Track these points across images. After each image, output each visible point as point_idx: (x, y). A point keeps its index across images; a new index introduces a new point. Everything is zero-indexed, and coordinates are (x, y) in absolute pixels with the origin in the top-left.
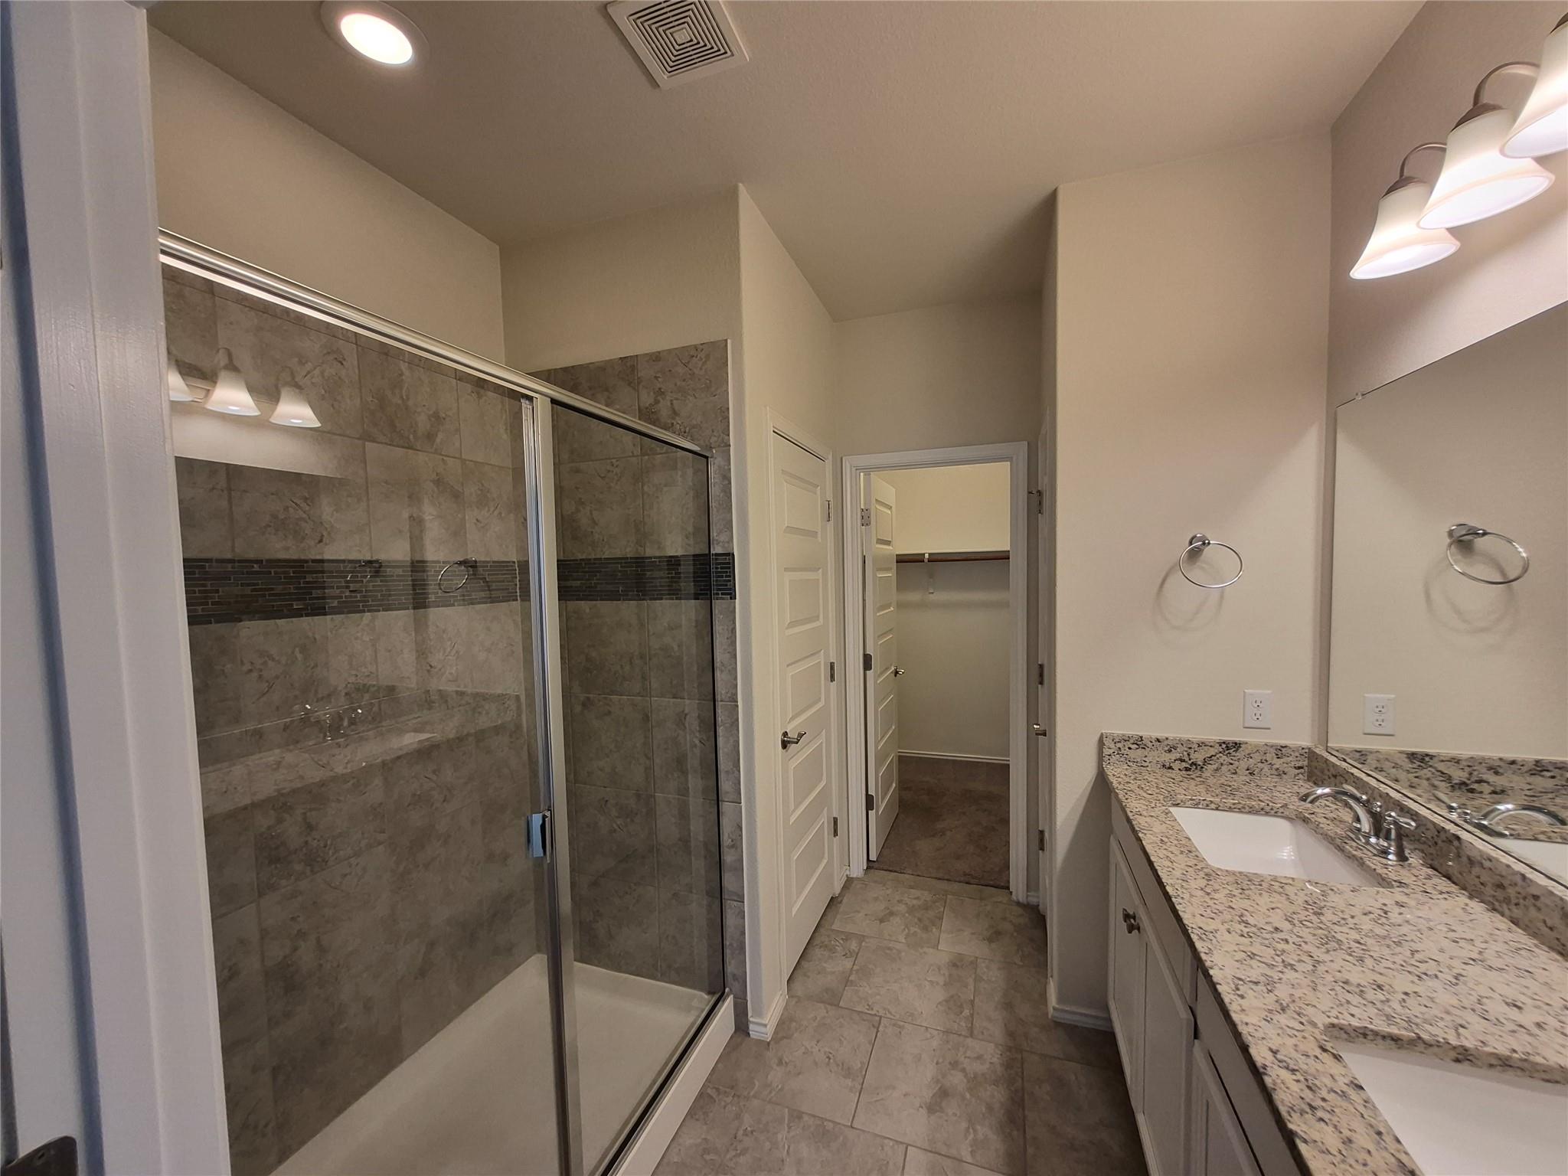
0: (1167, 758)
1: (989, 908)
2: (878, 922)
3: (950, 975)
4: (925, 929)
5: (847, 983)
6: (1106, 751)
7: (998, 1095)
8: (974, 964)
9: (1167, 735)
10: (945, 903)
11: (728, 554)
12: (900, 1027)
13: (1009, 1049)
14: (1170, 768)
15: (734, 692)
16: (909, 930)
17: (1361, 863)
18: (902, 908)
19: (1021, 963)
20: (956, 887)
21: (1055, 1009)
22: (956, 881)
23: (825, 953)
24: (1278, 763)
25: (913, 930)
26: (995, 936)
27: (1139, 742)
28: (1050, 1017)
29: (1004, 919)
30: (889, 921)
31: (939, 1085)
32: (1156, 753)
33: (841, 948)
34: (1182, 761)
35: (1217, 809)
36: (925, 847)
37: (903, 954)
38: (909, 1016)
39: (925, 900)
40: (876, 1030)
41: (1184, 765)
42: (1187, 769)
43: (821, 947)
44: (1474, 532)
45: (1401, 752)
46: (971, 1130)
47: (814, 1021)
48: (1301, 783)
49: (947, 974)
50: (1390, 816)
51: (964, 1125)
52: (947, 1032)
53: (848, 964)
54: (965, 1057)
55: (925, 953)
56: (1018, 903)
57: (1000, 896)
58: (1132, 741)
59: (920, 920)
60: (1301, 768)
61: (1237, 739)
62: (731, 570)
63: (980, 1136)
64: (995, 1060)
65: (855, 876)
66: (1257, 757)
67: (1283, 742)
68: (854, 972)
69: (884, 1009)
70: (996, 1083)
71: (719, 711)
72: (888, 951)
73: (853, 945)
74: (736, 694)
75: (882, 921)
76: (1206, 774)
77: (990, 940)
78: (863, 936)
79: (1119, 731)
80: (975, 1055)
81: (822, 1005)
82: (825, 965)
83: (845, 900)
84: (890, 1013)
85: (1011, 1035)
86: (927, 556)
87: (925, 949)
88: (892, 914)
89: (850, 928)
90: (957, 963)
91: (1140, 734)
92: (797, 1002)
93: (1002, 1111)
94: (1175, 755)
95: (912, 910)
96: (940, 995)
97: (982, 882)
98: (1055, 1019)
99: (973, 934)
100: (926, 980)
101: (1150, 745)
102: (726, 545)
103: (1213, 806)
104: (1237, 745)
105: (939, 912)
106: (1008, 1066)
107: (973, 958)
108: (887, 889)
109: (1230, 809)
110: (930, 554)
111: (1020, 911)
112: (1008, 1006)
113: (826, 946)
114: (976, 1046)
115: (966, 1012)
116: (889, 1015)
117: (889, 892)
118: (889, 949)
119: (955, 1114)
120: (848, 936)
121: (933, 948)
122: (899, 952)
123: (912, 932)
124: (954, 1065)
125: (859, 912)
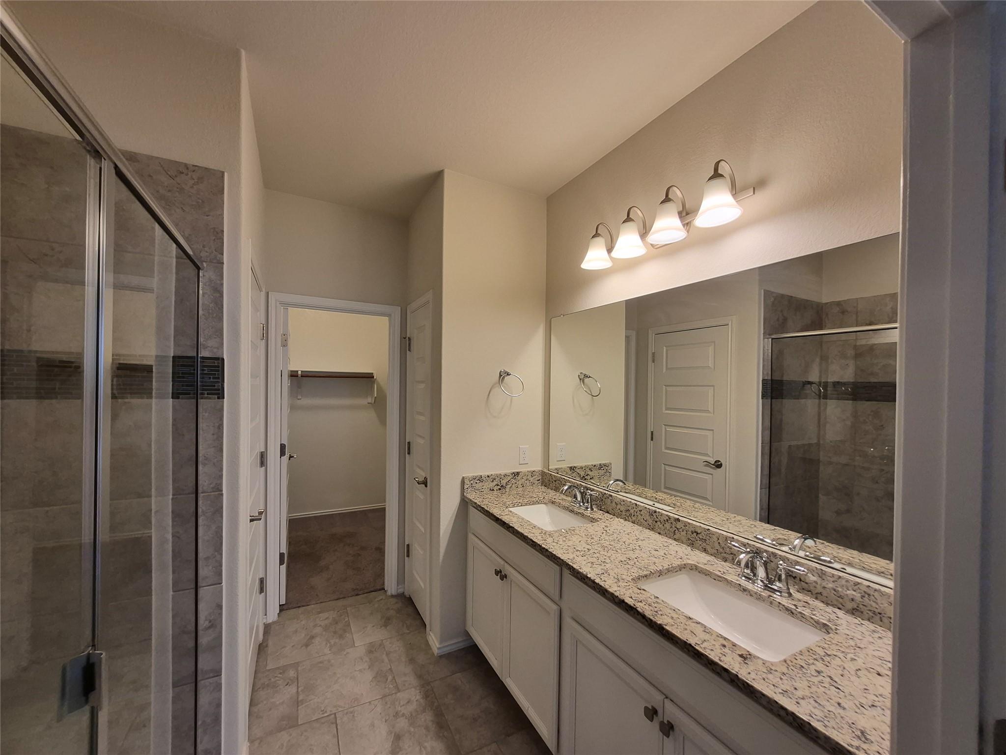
0: (492, 485)
1: (376, 606)
2: (304, 647)
3: (370, 659)
4: (341, 637)
5: (298, 704)
6: (466, 487)
7: (427, 718)
8: (381, 645)
9: (491, 473)
10: (348, 613)
11: (217, 359)
12: (351, 712)
13: (423, 686)
14: (493, 490)
15: (219, 482)
16: (330, 643)
17: (583, 515)
18: (318, 630)
19: (408, 632)
20: (351, 600)
21: (439, 649)
22: (348, 597)
23: (269, 691)
24: (531, 479)
25: (332, 642)
26: (387, 622)
27: (480, 479)
28: (436, 655)
29: (388, 609)
30: (313, 643)
31: (393, 734)
32: (487, 484)
33: (282, 680)
34: (498, 485)
35: (521, 506)
36: (318, 581)
37: (333, 661)
38: (354, 701)
39: (333, 618)
40: (335, 725)
41: (499, 487)
42: (500, 489)
43: (263, 688)
44: (586, 376)
45: (568, 467)
46: (423, 749)
47: (282, 748)
48: (540, 487)
49: (368, 660)
50: (588, 492)
51: (418, 749)
52: (384, 696)
53: (293, 690)
54: (401, 707)
55: (348, 653)
56: (392, 596)
57: (380, 596)
58: (477, 479)
59: (335, 632)
60: (539, 480)
61: (517, 471)
62: (220, 373)
63: (429, 749)
64: (418, 697)
65: (271, 621)
66: (525, 478)
67: (533, 469)
68: (301, 693)
69: (335, 707)
70: (424, 711)
71: (200, 503)
72: (321, 665)
73: (292, 673)
74: (221, 484)
75: (307, 645)
76: (507, 490)
77: (386, 625)
78: (298, 663)
79: (471, 475)
80: (406, 701)
81: (282, 733)
82: (273, 700)
83: (270, 643)
84: (340, 706)
85: (420, 677)
86: (300, 373)
87: (348, 650)
88: (312, 637)
89: (282, 662)
90: (371, 649)
91: (481, 474)
92: (259, 744)
93: (434, 726)
94: (495, 483)
95: (326, 628)
96: (369, 676)
97: (366, 591)
98: (439, 655)
99: (373, 626)
100: (355, 671)
101: (485, 479)
102: (215, 350)
103: (520, 504)
104: (518, 473)
105: (346, 621)
106: (426, 696)
107: (380, 642)
108: (301, 621)
109: (526, 505)
110: (302, 371)
111: (394, 600)
112: (412, 661)
113: (268, 685)
114: (403, 696)
115: (390, 678)
116: (340, 709)
117: (303, 622)
118: (321, 662)
119: (409, 747)
120: (284, 670)
121: (352, 647)
122: (329, 661)
123: (333, 643)
124: (397, 715)
125: (285, 647)
